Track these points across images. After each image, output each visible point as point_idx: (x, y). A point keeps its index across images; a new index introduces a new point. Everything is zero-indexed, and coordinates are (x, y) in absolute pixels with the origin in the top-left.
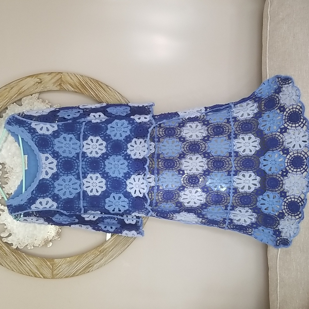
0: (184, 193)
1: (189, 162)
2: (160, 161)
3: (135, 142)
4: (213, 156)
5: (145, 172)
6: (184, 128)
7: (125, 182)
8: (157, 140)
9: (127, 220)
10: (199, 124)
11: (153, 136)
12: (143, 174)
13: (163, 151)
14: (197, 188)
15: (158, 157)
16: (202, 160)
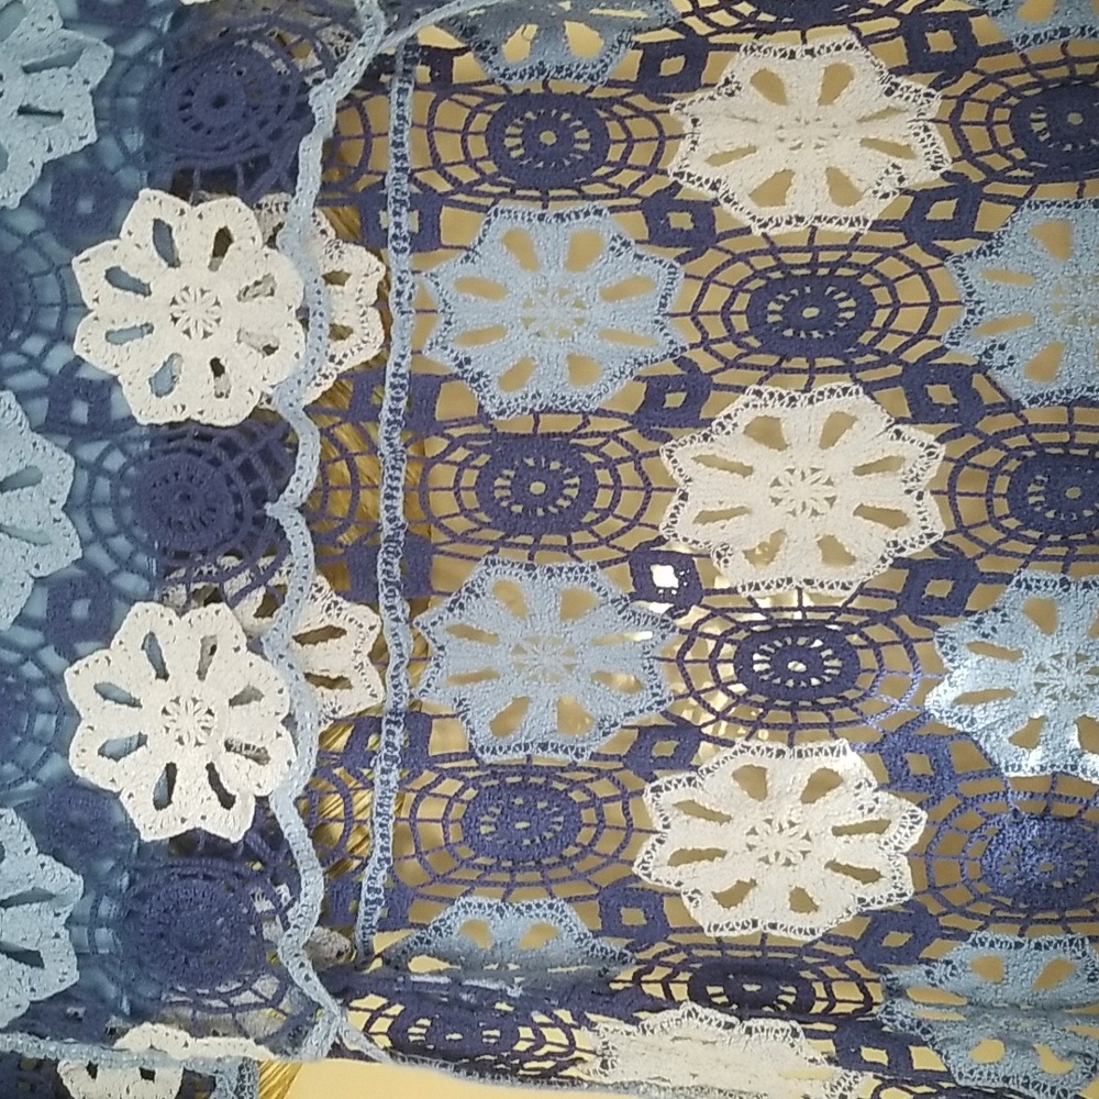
0: (682, 794)
1: (746, 471)
2: (441, 458)
3: (162, 232)
4: (1013, 406)
5: (272, 570)
6: (697, 103)
7: (54, 680)
8: (410, 222)
9: (92, 1070)
10: (858, 59)
11: (364, 182)
12: (260, 593)
13: (471, 352)
14: (826, 744)
15: (420, 415)
16: (894, 448)
